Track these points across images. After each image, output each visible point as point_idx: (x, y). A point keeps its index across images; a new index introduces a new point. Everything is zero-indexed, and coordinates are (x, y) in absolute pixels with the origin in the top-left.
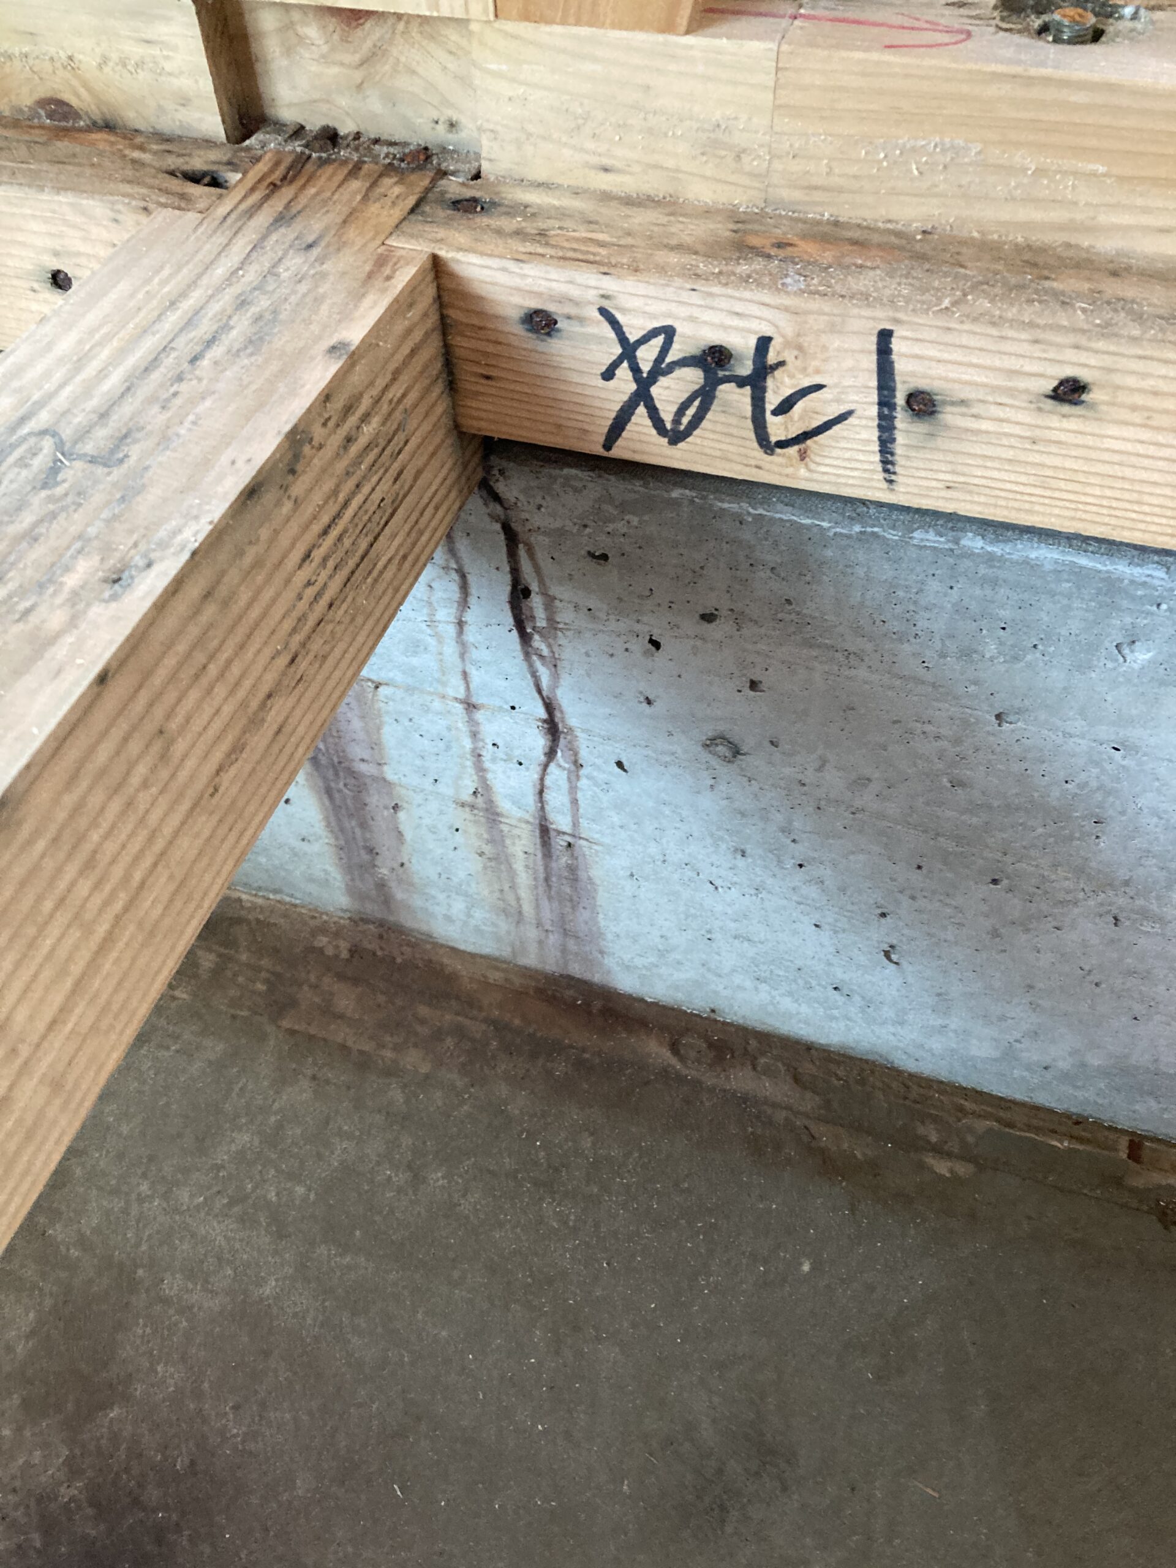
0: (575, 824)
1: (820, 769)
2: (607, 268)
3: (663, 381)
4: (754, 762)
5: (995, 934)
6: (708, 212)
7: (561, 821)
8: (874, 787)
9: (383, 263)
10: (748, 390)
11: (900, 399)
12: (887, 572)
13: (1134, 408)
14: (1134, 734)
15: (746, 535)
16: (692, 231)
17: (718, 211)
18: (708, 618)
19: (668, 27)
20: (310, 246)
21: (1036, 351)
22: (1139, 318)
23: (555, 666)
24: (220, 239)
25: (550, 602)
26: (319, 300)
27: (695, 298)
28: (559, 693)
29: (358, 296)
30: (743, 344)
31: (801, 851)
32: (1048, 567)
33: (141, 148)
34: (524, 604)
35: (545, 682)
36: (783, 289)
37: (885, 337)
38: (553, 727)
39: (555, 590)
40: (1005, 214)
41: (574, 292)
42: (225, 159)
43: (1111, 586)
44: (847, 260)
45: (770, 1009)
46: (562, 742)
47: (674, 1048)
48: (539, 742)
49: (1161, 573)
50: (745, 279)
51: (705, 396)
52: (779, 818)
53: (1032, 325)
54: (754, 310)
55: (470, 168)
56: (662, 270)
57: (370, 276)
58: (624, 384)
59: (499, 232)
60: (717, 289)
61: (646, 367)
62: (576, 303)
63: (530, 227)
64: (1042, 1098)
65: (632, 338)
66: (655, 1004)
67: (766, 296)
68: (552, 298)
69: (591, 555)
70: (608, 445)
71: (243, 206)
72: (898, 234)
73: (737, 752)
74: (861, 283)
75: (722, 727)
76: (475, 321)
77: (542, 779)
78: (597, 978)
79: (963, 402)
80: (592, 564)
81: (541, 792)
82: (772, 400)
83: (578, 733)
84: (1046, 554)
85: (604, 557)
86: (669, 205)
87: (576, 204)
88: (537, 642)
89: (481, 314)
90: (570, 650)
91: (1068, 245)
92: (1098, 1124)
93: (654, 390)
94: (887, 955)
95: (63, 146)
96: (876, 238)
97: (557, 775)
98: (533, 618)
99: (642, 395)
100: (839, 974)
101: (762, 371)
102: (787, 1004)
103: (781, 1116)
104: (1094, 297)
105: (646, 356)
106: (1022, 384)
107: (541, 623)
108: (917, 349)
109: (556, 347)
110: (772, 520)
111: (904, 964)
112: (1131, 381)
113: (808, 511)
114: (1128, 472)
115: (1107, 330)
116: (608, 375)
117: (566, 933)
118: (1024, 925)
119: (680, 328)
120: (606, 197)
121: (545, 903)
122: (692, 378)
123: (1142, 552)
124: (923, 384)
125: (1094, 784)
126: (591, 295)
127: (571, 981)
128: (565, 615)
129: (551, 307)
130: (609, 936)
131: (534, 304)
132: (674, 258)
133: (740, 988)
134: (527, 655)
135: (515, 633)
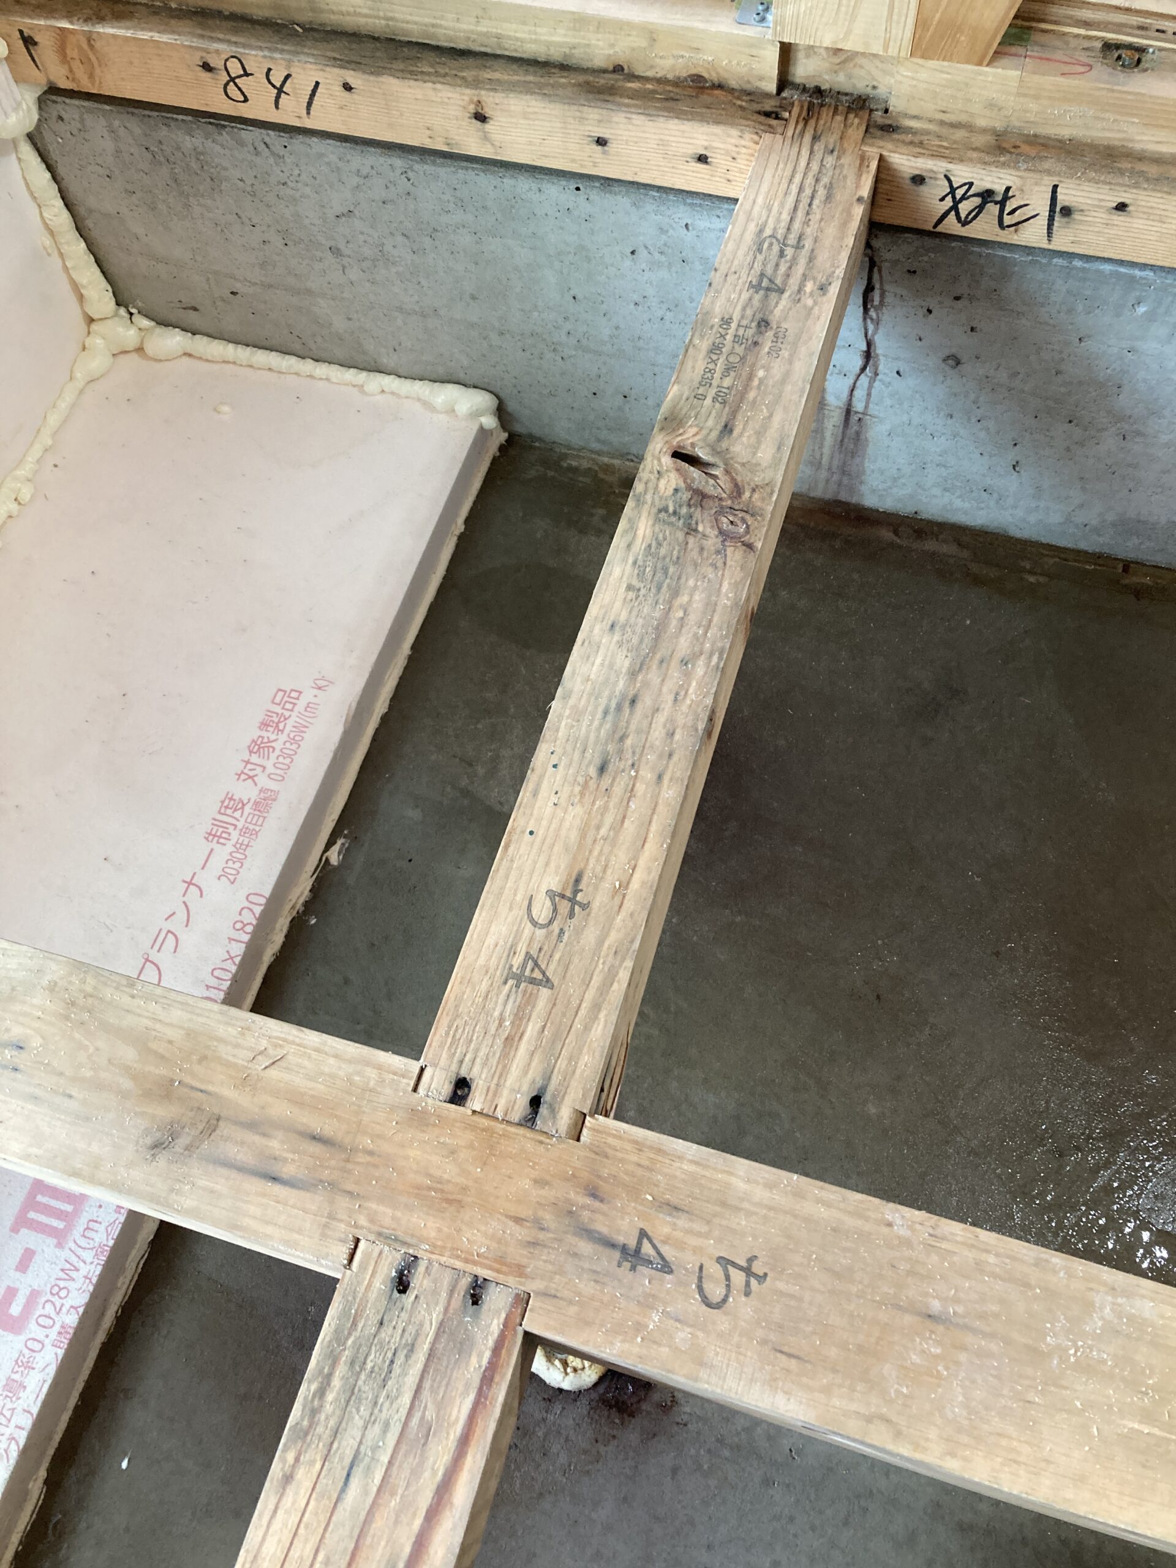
0: (866, 407)
1: (997, 369)
2: (951, 160)
3: (964, 202)
4: (966, 368)
5: (1068, 449)
6: (984, 131)
7: (859, 406)
8: (1021, 376)
9: (863, 159)
10: (998, 206)
11: (1058, 209)
12: (1041, 276)
13: (1144, 213)
14: (1138, 344)
15: (982, 261)
16: (980, 140)
17: (989, 130)
18: (957, 298)
19: (980, 64)
20: (832, 151)
21: (1111, 193)
22: (1147, 180)
23: (877, 323)
24: (795, 149)
25: (882, 296)
26: (845, 177)
27: (984, 172)
28: (876, 337)
29: (859, 176)
30: (1000, 189)
31: (979, 413)
32: (1108, 272)
33: (738, 98)
34: (870, 295)
35: (870, 333)
36: (1018, 169)
37: (1055, 187)
38: (868, 355)
39: (887, 287)
40: (1100, 135)
41: (935, 169)
42: (778, 104)
43: (1132, 279)
44: (1042, 154)
45: (949, 507)
46: (871, 362)
47: (896, 533)
48: (859, 362)
49: (1152, 274)
50: (1004, 164)
51: (980, 208)
52: (972, 396)
53: (1110, 183)
54: (1008, 177)
55: (883, 106)
56: (971, 160)
57: (860, 165)
58: (949, 202)
59: (903, 142)
60: (994, 169)
61: (958, 197)
62: (935, 172)
63: (916, 139)
64: (1083, 545)
65: (955, 186)
66: (884, 512)
67: (1014, 172)
68: (926, 171)
69: (909, 271)
70: (935, 226)
71: (797, 131)
72: (1060, 141)
73: (958, 363)
74: (1047, 165)
75: (954, 351)
76: (890, 178)
77: (855, 383)
78: (854, 500)
79: (1082, 211)
80: (907, 276)
81: (852, 390)
82: (1008, 209)
83: (881, 358)
84: (1107, 268)
85: (915, 272)
86: (968, 127)
87: (931, 127)
88: (872, 313)
89: (893, 176)
90: (886, 316)
91: (1123, 146)
92: (1109, 557)
93: (960, 206)
94: (1014, 467)
95: (705, 98)
96: (1051, 143)
97: (864, 380)
98: (873, 301)
99: (955, 208)
100: (988, 481)
101: (1006, 197)
102: (958, 503)
103: (952, 561)
104: (1132, 172)
105: (959, 193)
106: (1103, 204)
107: (876, 302)
108: (1066, 191)
109: (924, 189)
110: (995, 255)
111: (1022, 472)
112: (1143, 203)
113: (1010, 251)
114: (1142, 236)
115: (1136, 186)
116: (942, 199)
117: (844, 473)
118: (1081, 444)
119: (976, 182)
120: (942, 123)
121: (837, 455)
122: (977, 201)
123: (1144, 266)
124: (1067, 204)
125: (1118, 369)
126: (942, 170)
127: (838, 503)
128: (889, 299)
129: (924, 174)
130: (868, 472)
131: (917, 172)
132: (975, 155)
133: (935, 496)
134: (865, 319)
135: (862, 308)
